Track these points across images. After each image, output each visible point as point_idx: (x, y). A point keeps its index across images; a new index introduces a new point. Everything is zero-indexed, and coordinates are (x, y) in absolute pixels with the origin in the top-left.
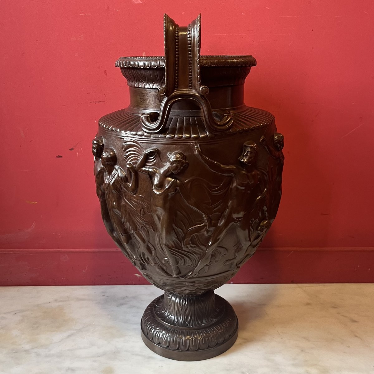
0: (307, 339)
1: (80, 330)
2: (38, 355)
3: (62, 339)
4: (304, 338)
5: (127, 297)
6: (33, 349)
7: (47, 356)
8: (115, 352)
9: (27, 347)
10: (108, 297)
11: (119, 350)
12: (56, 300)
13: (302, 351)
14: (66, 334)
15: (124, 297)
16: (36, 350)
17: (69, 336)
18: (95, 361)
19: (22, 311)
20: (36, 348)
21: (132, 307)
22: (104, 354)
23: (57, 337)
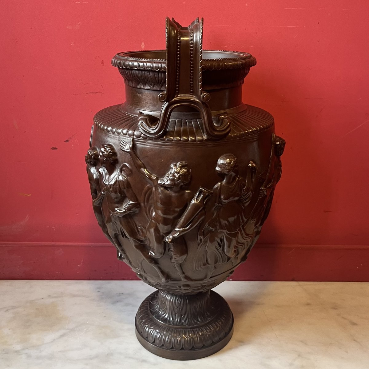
0: (304, 342)
1: (72, 330)
2: (29, 356)
3: (54, 340)
4: (302, 342)
5: (122, 293)
6: (23, 349)
7: (38, 358)
8: (107, 355)
9: (18, 347)
10: (103, 293)
11: (112, 352)
12: (50, 296)
13: (299, 356)
14: (58, 334)
15: (120, 294)
16: (26, 351)
17: (62, 336)
18: (87, 364)
19: (13, 307)
20: (27, 348)
21: (127, 305)
22: (97, 356)
23: (49, 337)
